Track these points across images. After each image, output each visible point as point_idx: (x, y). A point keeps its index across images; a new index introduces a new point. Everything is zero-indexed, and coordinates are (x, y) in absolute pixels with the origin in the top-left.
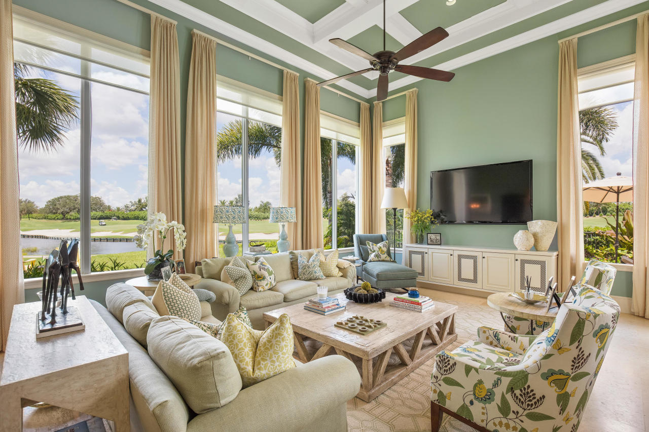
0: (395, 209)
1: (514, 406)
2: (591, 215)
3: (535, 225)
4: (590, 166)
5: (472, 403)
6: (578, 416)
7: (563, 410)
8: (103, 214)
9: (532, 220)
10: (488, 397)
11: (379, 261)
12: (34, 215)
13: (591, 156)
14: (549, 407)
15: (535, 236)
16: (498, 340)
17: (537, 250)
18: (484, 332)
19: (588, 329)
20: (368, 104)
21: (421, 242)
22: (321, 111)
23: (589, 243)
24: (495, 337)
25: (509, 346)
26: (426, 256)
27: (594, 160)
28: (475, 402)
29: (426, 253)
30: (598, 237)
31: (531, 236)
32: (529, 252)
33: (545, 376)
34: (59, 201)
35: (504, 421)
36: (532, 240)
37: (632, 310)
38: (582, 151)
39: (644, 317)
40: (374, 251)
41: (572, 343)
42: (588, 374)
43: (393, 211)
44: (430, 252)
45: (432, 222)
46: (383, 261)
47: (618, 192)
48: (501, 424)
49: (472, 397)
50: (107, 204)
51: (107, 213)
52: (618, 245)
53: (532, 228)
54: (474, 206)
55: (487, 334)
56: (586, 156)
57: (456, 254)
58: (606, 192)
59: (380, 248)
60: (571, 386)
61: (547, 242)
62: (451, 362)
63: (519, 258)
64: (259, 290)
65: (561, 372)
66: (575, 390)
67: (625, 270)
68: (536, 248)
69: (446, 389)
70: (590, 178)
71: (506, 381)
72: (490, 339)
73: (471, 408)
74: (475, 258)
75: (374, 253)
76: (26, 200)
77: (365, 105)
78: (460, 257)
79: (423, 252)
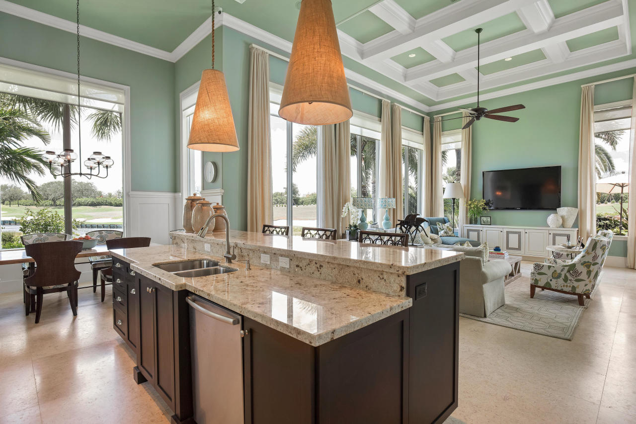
0: (454, 199)
1: (570, 277)
2: (602, 202)
3: (562, 211)
4: (602, 159)
5: (551, 280)
6: (594, 281)
7: (589, 277)
8: (94, 200)
9: (559, 206)
10: (559, 276)
12: (23, 201)
13: (603, 150)
14: (584, 276)
15: (563, 217)
17: (564, 227)
19: (598, 246)
20: (429, 117)
21: (476, 223)
22: (402, 126)
23: (600, 226)
26: (481, 232)
27: (606, 154)
28: (553, 279)
30: (607, 222)
31: (560, 218)
32: (559, 229)
33: (582, 264)
34: (50, 187)
35: (565, 284)
36: (561, 221)
37: (627, 265)
38: (596, 146)
39: (634, 269)
40: (443, 229)
41: (593, 250)
42: (598, 264)
43: (452, 201)
44: (485, 229)
45: (484, 209)
46: (450, 236)
47: (622, 186)
48: (564, 286)
49: (551, 278)
50: (99, 189)
51: (100, 200)
52: (621, 226)
53: (560, 213)
54: (499, 193)
56: (599, 151)
57: (505, 231)
58: (613, 186)
59: (448, 227)
60: (592, 268)
61: (571, 222)
62: (541, 266)
63: (552, 232)
65: (588, 262)
66: (594, 269)
67: (623, 239)
68: (563, 226)
69: (538, 277)
70: (602, 169)
71: (567, 268)
73: (551, 282)
74: (519, 233)
75: (443, 231)
76: (12, 186)
77: (427, 118)
78: (508, 233)
79: (479, 230)
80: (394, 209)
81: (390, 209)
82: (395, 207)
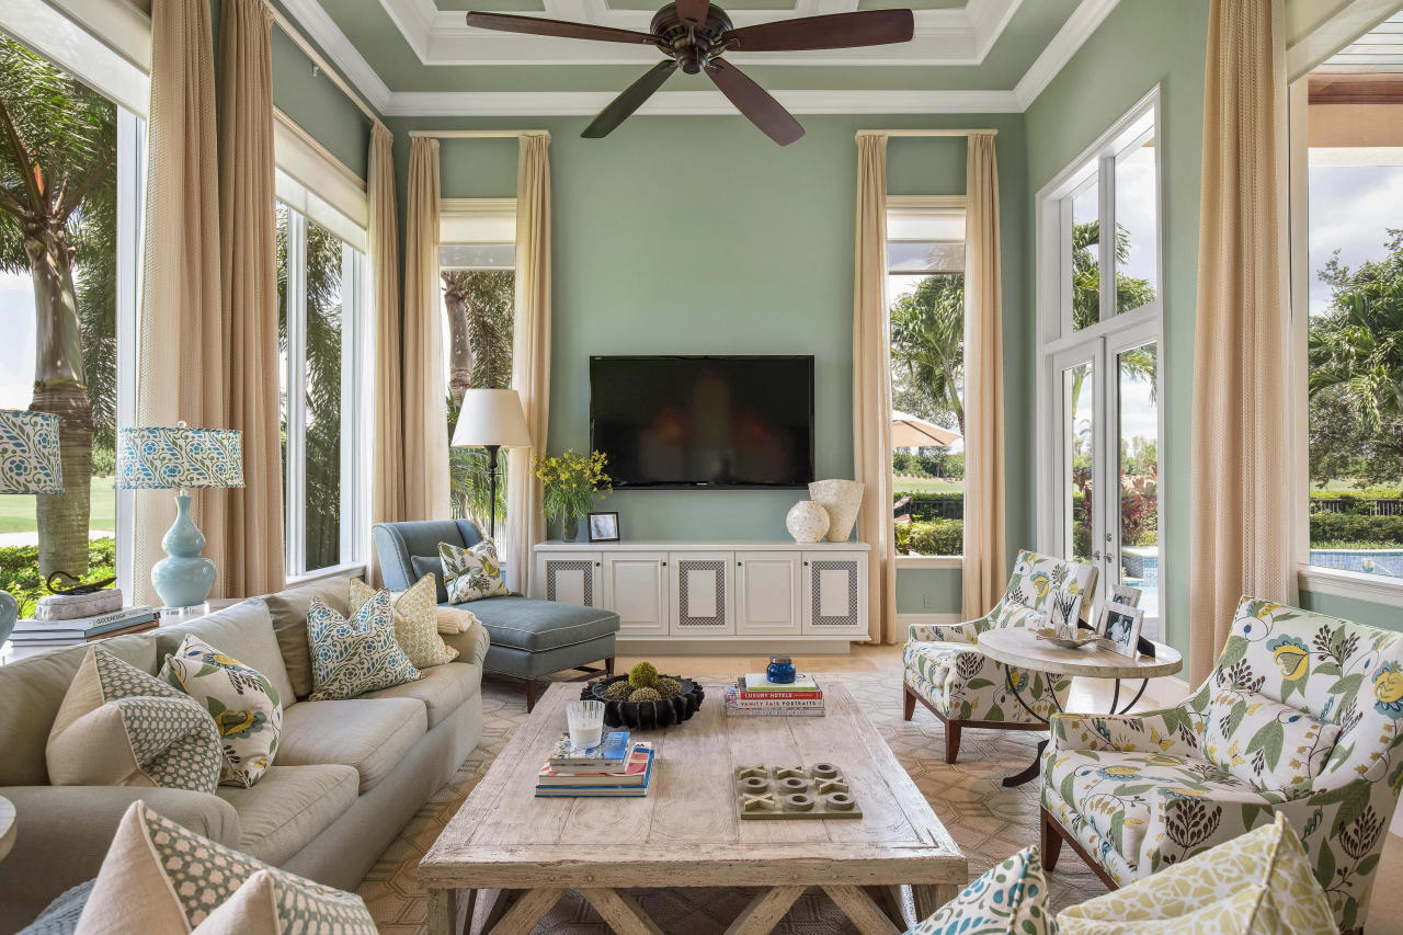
0: (493, 449)
3: (824, 489)
9: (814, 479)
11: (484, 598)
15: (828, 508)
16: (1107, 735)
17: (834, 541)
18: (1075, 725)
20: (390, 133)
21: (572, 536)
24: (1099, 730)
25: (1131, 743)
26: (596, 571)
29: (598, 564)
31: (822, 511)
32: (825, 546)
36: (825, 520)
40: (466, 571)
43: (486, 455)
44: (608, 560)
53: (820, 497)
55: (1082, 729)
57: (675, 560)
59: (485, 560)
61: (848, 523)
62: (1209, 811)
63: (807, 559)
64: (252, 776)
67: (952, 567)
71: (1331, 812)
72: (1091, 737)
74: (718, 568)
75: (467, 577)
77: (381, 133)
78: (685, 567)
79: (589, 563)
80: (232, 492)
81: (205, 492)
82: (239, 482)
